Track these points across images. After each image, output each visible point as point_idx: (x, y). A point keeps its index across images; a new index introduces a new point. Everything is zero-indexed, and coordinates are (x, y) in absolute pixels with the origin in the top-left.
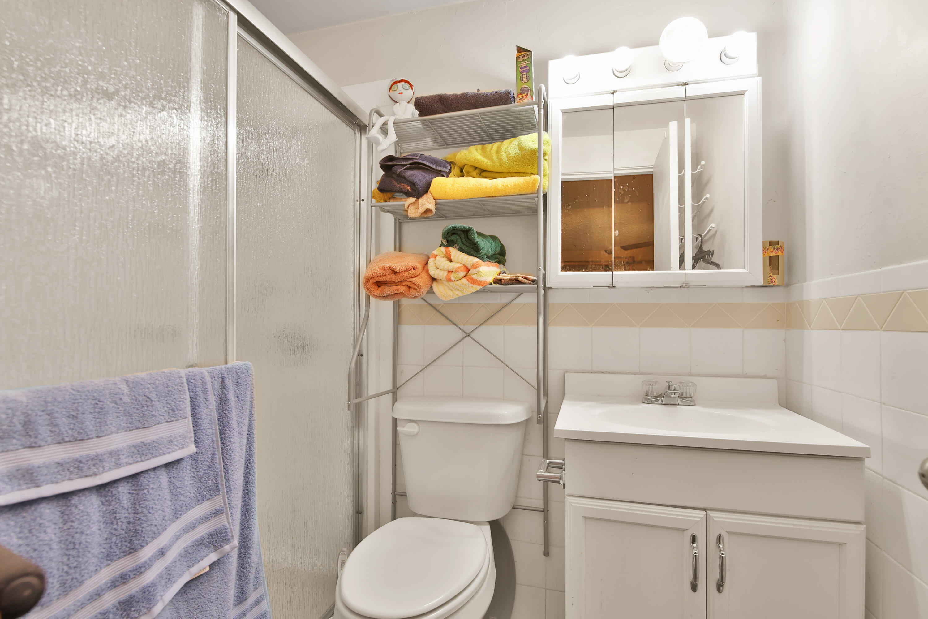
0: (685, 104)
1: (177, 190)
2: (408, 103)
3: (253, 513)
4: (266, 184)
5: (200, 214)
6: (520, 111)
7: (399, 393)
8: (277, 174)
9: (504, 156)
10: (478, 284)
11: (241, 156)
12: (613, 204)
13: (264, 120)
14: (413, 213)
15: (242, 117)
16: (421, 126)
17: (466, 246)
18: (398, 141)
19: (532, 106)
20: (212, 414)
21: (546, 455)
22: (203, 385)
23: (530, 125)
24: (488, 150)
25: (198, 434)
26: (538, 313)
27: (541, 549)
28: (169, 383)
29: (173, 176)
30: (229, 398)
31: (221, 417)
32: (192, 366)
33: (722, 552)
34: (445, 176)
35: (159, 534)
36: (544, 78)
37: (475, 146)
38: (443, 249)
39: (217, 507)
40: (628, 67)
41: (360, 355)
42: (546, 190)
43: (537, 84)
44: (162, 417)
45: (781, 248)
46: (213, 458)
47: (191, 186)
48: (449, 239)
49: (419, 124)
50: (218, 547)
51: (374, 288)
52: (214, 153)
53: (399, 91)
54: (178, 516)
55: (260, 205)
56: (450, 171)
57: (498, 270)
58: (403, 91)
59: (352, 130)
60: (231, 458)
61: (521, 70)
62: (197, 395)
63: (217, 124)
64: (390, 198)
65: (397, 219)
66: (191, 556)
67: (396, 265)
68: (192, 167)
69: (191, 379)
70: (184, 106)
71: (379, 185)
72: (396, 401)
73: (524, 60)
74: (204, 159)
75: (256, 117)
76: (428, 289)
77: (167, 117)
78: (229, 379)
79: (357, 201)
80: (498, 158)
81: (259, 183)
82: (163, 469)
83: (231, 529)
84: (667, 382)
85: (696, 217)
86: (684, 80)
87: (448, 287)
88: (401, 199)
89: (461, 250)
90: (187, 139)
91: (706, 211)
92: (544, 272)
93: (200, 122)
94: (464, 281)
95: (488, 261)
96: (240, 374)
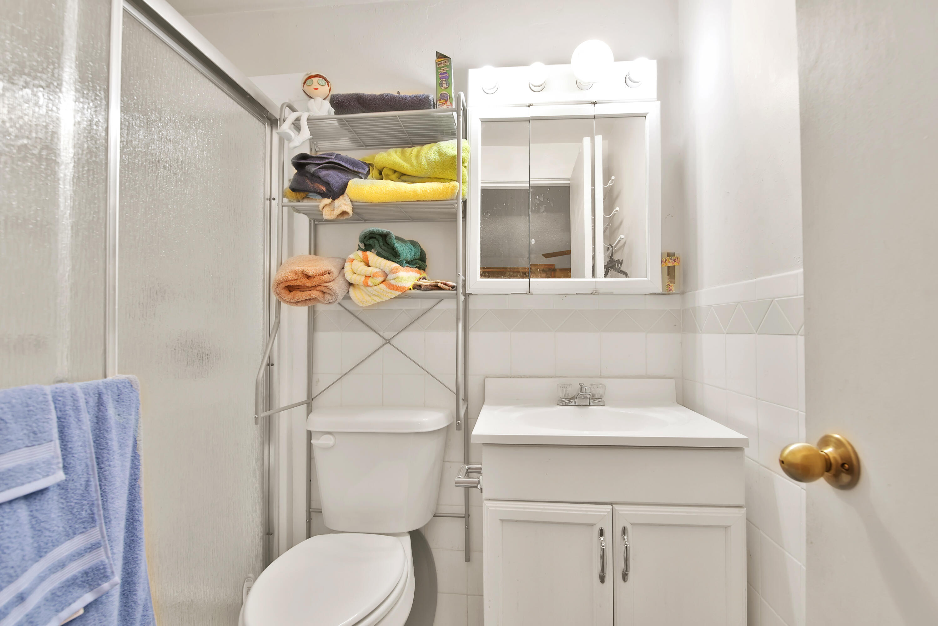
0: (594, 122)
1: (43, 179)
2: (324, 99)
3: (140, 545)
4: (157, 177)
5: (73, 208)
6: (440, 117)
7: (315, 403)
8: (171, 166)
9: (424, 161)
10: (397, 290)
11: (125, 145)
12: (530, 213)
13: (156, 106)
14: (327, 214)
15: (128, 101)
16: (337, 124)
17: (384, 250)
18: (312, 138)
19: (451, 113)
20: (86, 435)
21: (467, 461)
22: (74, 403)
23: (450, 131)
24: (408, 154)
25: (67, 459)
26: (458, 319)
27: (462, 555)
28: (30, 402)
29: (37, 163)
30: (108, 417)
31: (98, 439)
32: (61, 381)
33: (627, 543)
34: (363, 177)
35: (17, 576)
36: (463, 86)
37: (395, 149)
38: (360, 253)
39: (93, 540)
40: (543, 82)
41: (270, 364)
42: (466, 197)
43: (457, 90)
44: (20, 441)
45: (677, 259)
46: (87, 485)
47: (62, 175)
48: (367, 243)
49: (335, 123)
50: (94, 586)
51: (285, 293)
52: (92, 140)
53: (313, 87)
54: (43, 554)
55: (149, 200)
56: (368, 173)
57: (418, 276)
58: (318, 86)
59: (261, 124)
60: (110, 484)
61: (440, 76)
62: (66, 414)
63: (96, 107)
64: (303, 198)
65: (312, 221)
66: (60, 599)
67: (309, 268)
68: (63, 153)
69: (59, 396)
70: (53, 84)
71: (291, 184)
72: (311, 412)
73: (443, 67)
74: (78, 146)
75: (146, 102)
76: (344, 294)
77: (30, 96)
78: (108, 395)
79: (268, 199)
80: (417, 163)
81: (149, 176)
82: (22, 501)
83: (111, 564)
84: (579, 384)
85: (608, 228)
86: (594, 100)
87: (366, 293)
88: (316, 199)
89: (379, 254)
90: (58, 122)
91: (616, 224)
92: (464, 278)
93: (74, 103)
94: (382, 286)
95: (407, 266)
96: (122, 388)
